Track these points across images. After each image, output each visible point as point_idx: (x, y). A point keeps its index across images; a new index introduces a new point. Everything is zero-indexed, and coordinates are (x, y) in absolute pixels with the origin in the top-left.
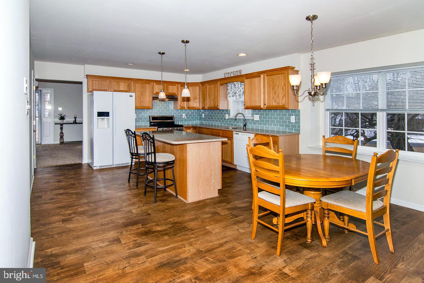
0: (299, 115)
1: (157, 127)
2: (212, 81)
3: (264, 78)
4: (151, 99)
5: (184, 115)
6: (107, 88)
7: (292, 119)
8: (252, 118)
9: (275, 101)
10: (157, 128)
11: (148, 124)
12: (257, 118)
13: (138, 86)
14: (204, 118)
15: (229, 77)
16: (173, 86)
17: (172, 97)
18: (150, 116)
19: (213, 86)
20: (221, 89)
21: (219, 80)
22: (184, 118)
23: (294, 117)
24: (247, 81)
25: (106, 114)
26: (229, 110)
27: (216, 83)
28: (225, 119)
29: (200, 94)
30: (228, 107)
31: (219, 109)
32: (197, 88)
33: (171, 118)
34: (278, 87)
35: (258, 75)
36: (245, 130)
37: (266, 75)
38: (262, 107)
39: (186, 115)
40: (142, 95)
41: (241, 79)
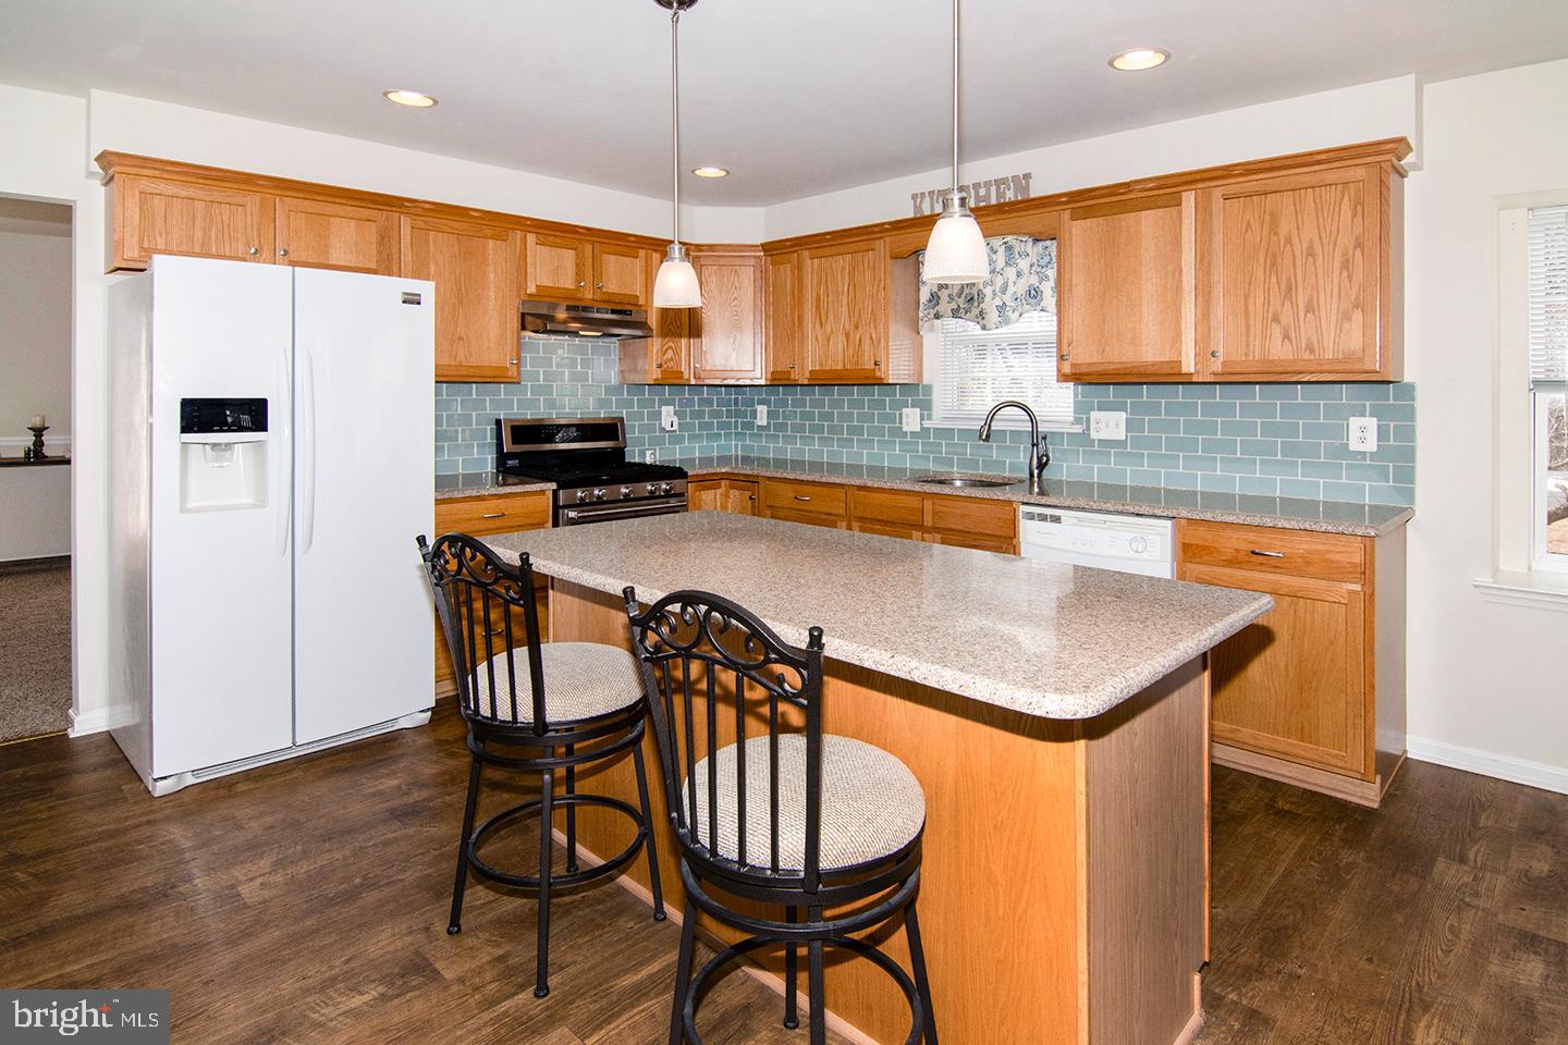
0: (1410, 413)
1: (553, 486)
2: (843, 237)
3: (1204, 211)
4: (515, 323)
5: (668, 415)
6: (248, 245)
7: (1354, 434)
8: (1078, 429)
9: (1286, 337)
10: (555, 493)
11: (490, 466)
12: (1110, 425)
13: (440, 245)
14: (766, 428)
16: (627, 259)
17: (618, 317)
18: (498, 422)
19: (843, 261)
20: (895, 279)
21: (886, 230)
22: (668, 428)
23: (1372, 423)
24: (1079, 232)
25: (252, 414)
26: (929, 387)
28: (898, 432)
29: (763, 307)
31: (881, 384)
32: (746, 273)
33: (610, 430)
34: (1311, 253)
35: (1164, 192)
36: (1042, 493)
38: (1189, 366)
39: (676, 413)
40: (461, 302)
41: (1035, 220)
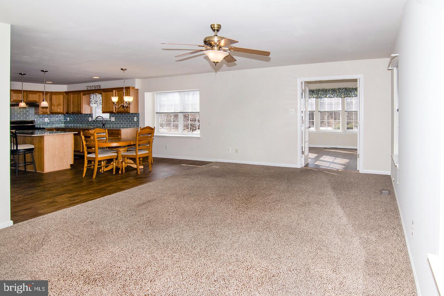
0: (139, 117)
2: (76, 92)
3: (115, 92)
7: (135, 119)
8: (109, 120)
12: (113, 119)
14: (69, 121)
15: (91, 90)
16: (34, 95)
17: (32, 104)
19: (76, 96)
20: (84, 98)
22: (46, 122)
24: (104, 94)
26: (92, 114)
27: (79, 93)
28: (89, 121)
29: (65, 102)
30: (91, 112)
31: (82, 114)
32: (61, 96)
33: (32, 122)
35: (111, 90)
37: (116, 90)
38: (114, 112)
39: (48, 119)
41: (101, 92)
